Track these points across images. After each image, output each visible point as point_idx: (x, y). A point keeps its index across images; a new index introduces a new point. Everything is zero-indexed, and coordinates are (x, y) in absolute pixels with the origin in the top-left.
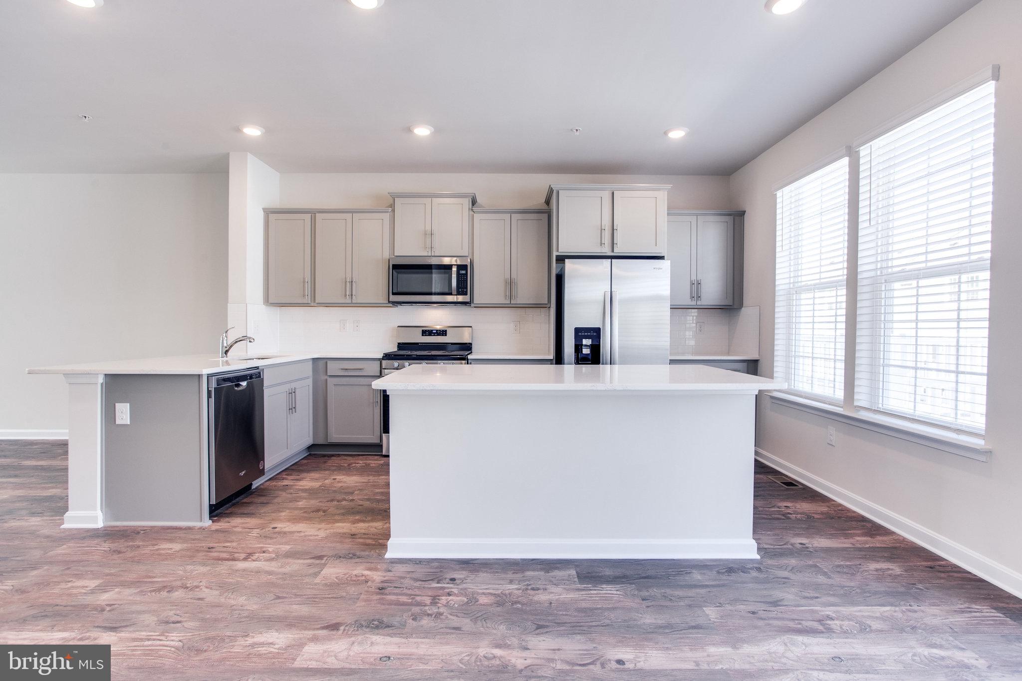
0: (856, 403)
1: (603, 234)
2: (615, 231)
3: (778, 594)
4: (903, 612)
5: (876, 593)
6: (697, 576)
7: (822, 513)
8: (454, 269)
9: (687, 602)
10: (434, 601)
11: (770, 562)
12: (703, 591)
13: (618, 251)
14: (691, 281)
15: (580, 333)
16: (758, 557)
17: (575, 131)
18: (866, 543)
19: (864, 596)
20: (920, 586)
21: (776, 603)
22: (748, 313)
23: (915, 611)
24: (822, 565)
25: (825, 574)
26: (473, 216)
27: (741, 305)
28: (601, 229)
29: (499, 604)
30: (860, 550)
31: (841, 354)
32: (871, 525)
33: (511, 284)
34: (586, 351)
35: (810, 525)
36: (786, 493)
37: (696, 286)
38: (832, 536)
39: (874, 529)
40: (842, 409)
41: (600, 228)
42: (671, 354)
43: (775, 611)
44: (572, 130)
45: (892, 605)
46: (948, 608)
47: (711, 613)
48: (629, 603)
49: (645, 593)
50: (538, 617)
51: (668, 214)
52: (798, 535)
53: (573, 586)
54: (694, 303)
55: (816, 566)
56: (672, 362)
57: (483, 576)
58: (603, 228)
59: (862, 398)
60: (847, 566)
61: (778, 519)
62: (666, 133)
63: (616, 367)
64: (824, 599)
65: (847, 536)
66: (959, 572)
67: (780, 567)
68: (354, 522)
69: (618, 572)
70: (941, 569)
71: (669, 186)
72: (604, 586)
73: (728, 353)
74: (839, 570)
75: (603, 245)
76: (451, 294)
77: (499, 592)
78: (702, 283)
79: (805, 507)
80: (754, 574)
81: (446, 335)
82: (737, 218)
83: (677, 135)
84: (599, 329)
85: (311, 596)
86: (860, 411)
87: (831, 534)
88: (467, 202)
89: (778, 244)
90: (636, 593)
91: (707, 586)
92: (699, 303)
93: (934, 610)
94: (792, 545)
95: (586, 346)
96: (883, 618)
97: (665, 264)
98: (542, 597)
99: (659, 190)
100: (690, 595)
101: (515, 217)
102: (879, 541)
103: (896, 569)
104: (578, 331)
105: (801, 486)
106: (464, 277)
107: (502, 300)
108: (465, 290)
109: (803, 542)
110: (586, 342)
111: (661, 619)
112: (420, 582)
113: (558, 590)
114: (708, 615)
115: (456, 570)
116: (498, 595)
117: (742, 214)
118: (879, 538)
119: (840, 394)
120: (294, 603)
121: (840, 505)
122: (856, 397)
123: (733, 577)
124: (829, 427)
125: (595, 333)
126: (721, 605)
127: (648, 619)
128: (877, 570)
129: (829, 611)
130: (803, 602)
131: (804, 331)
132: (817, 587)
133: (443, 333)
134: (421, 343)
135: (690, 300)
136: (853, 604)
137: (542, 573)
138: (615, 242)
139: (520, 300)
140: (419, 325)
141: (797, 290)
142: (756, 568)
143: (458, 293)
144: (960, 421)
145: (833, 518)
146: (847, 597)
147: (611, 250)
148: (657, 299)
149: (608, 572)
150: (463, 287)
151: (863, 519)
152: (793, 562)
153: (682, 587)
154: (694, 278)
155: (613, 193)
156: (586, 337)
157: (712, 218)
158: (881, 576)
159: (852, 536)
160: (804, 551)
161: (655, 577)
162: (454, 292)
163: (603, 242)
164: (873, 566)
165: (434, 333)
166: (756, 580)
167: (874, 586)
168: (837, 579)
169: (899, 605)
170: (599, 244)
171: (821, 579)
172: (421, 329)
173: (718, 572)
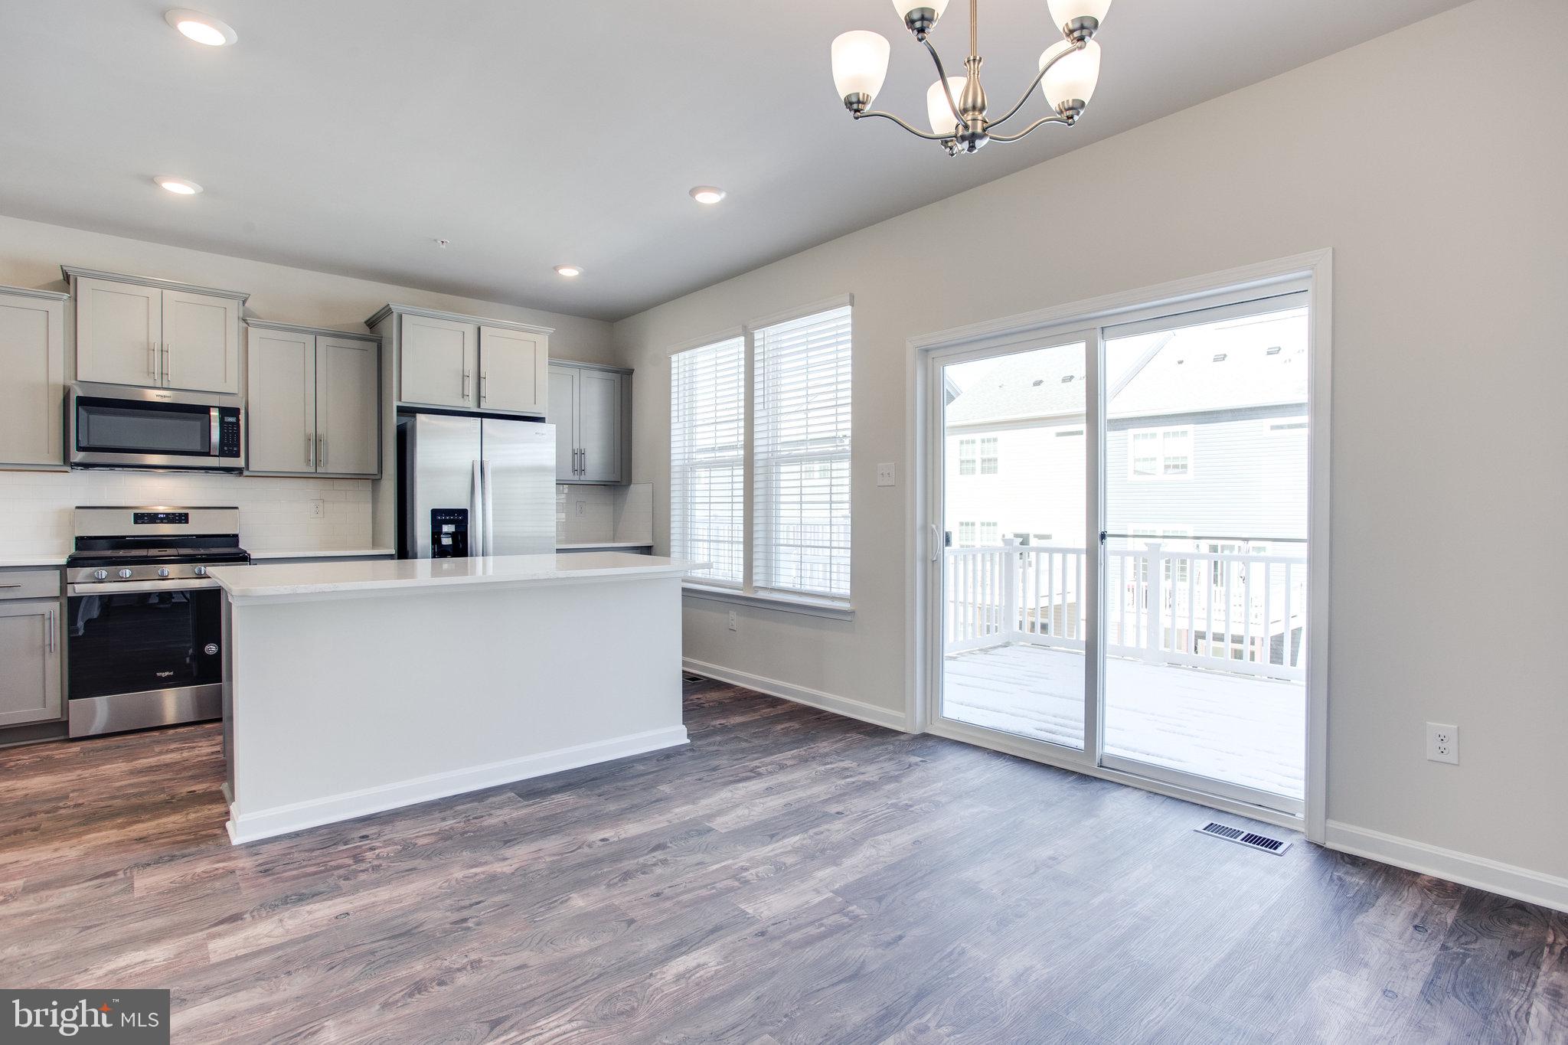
0: (755, 584)
1: (466, 383)
2: (482, 380)
3: (715, 763)
4: (805, 750)
5: (785, 744)
6: (640, 768)
7: (730, 698)
8: (215, 414)
9: (640, 787)
10: (358, 859)
11: (699, 743)
12: (651, 776)
13: (487, 406)
14: (573, 450)
15: (439, 516)
16: (689, 741)
17: (440, 242)
18: (771, 712)
19: (778, 747)
20: (813, 732)
21: (715, 769)
22: (639, 491)
23: (812, 748)
24: (742, 735)
25: (746, 741)
26: (246, 331)
27: (629, 482)
28: (463, 376)
29: (445, 839)
30: (768, 718)
31: (740, 535)
32: (770, 699)
33: (316, 442)
34: (446, 541)
35: (723, 709)
36: (693, 687)
37: (579, 455)
38: (743, 714)
39: (775, 702)
40: (742, 592)
41: (461, 373)
42: (558, 542)
43: (716, 774)
44: (435, 240)
45: (797, 748)
46: (832, 740)
47: (665, 789)
48: (586, 801)
49: (598, 791)
50: (499, 836)
51: (550, 364)
52: (718, 718)
53: (519, 805)
54: (576, 478)
55: (737, 737)
56: (559, 551)
57: (400, 825)
58: (466, 374)
59: (759, 580)
60: (760, 732)
61: (694, 709)
62: (556, 269)
63: (490, 559)
64: (750, 757)
65: (755, 711)
66: (836, 717)
67: (709, 744)
68: (122, 826)
69: (561, 783)
70: (825, 718)
71: (551, 330)
72: (553, 796)
73: (614, 538)
74: (755, 735)
75: (465, 397)
76: (208, 454)
77: (437, 830)
78: (586, 454)
79: (714, 695)
80: (690, 754)
81: (187, 522)
82: (624, 376)
83: (569, 273)
84: (464, 512)
85: (152, 909)
86: (758, 591)
87: (742, 712)
88: (233, 308)
89: (674, 414)
90: (589, 793)
91: (653, 772)
92: (582, 478)
93: (825, 744)
94: (712, 726)
95: (447, 534)
96: (793, 758)
97: (548, 429)
98: (492, 821)
99: (537, 332)
100: (640, 782)
101: (323, 341)
102: (779, 710)
103: (796, 725)
104: (435, 513)
105: (705, 679)
106: (233, 427)
107: (301, 467)
108: (235, 449)
109: (722, 722)
110: (448, 528)
111: (624, 804)
112: (321, 851)
113: (506, 810)
114: (663, 791)
115: (360, 829)
116: (438, 833)
117: (630, 372)
118: (779, 707)
119: (740, 577)
120: (128, 922)
121: (744, 688)
122: (755, 578)
123: (672, 760)
124: (730, 612)
125: (459, 518)
126: (670, 782)
127: (612, 807)
128: (782, 729)
129: (756, 763)
130: (735, 763)
131: (700, 514)
132: (743, 751)
133: (182, 518)
134: (128, 536)
135: (572, 474)
136: (772, 754)
137: (476, 804)
138: (482, 394)
139: (332, 469)
140: (124, 505)
141: (691, 467)
142: (690, 750)
143: (223, 453)
144: (834, 591)
145: (739, 700)
146: (767, 751)
147: (476, 404)
148: (540, 470)
149: (550, 785)
150: (231, 443)
151: (764, 696)
152: (718, 738)
153: (633, 777)
154: (576, 446)
155: (479, 329)
156: (447, 522)
157: (597, 374)
158: (786, 732)
159: (759, 709)
160: (724, 729)
161: (601, 778)
162: (215, 451)
163: (466, 393)
164: (779, 727)
165: (161, 519)
166: (693, 758)
167: (784, 739)
168: (756, 742)
169: (802, 747)
170: (461, 396)
171: (744, 745)
172: (132, 513)
173: (658, 760)
